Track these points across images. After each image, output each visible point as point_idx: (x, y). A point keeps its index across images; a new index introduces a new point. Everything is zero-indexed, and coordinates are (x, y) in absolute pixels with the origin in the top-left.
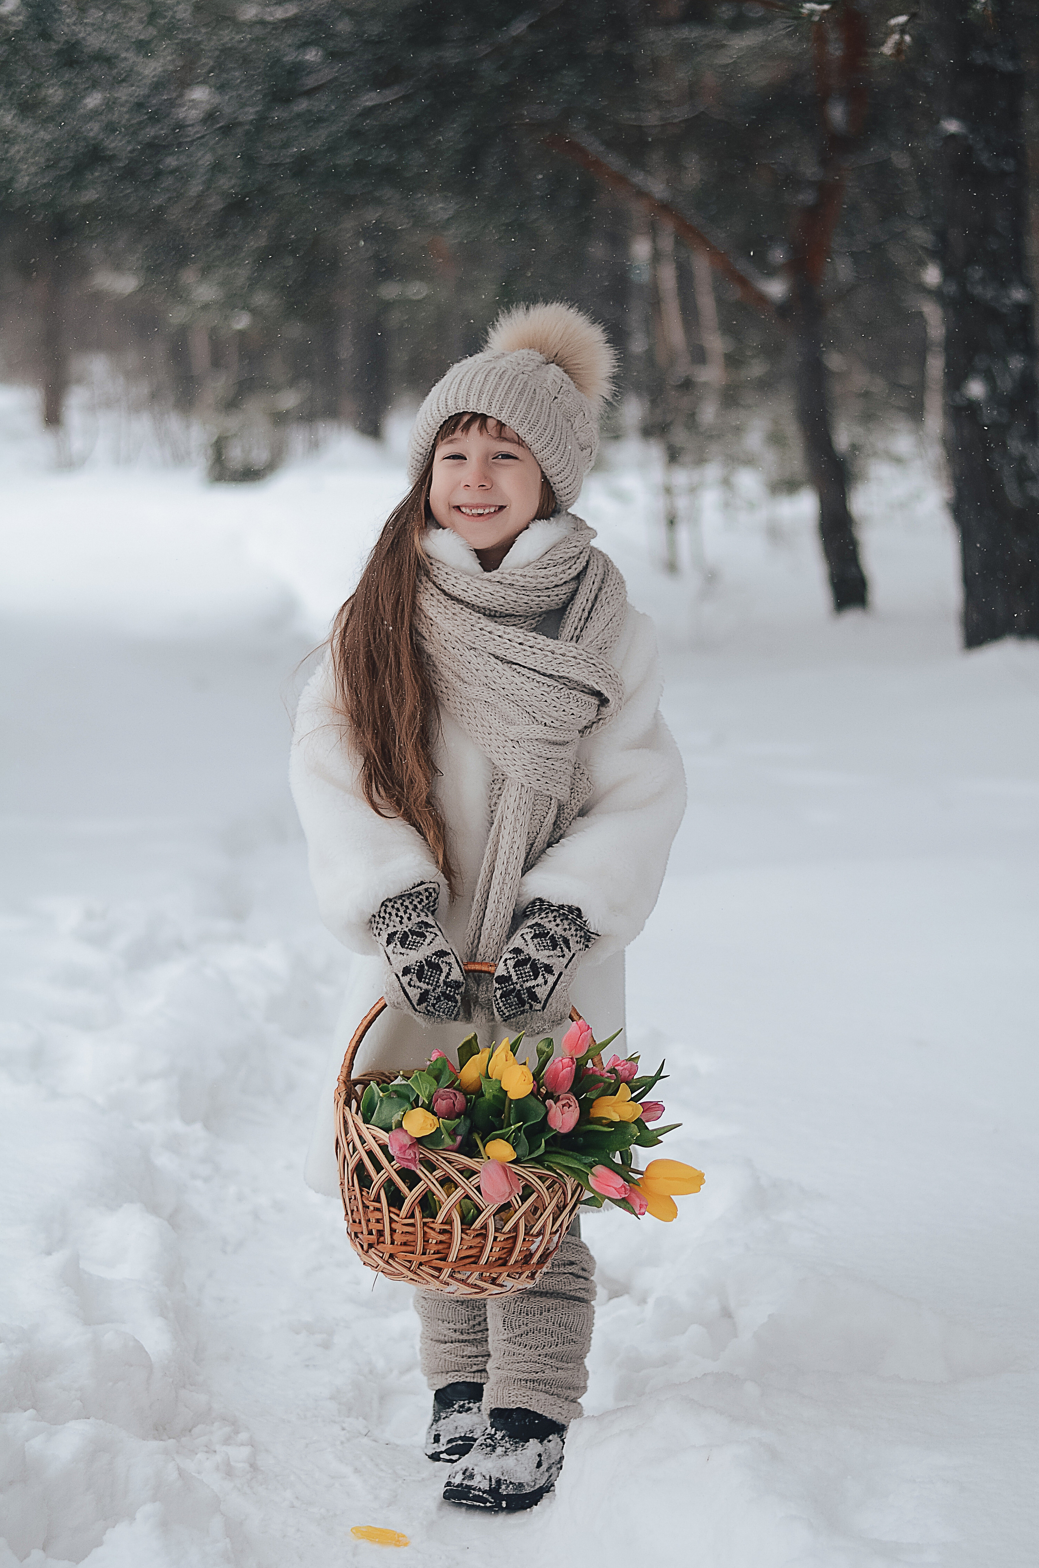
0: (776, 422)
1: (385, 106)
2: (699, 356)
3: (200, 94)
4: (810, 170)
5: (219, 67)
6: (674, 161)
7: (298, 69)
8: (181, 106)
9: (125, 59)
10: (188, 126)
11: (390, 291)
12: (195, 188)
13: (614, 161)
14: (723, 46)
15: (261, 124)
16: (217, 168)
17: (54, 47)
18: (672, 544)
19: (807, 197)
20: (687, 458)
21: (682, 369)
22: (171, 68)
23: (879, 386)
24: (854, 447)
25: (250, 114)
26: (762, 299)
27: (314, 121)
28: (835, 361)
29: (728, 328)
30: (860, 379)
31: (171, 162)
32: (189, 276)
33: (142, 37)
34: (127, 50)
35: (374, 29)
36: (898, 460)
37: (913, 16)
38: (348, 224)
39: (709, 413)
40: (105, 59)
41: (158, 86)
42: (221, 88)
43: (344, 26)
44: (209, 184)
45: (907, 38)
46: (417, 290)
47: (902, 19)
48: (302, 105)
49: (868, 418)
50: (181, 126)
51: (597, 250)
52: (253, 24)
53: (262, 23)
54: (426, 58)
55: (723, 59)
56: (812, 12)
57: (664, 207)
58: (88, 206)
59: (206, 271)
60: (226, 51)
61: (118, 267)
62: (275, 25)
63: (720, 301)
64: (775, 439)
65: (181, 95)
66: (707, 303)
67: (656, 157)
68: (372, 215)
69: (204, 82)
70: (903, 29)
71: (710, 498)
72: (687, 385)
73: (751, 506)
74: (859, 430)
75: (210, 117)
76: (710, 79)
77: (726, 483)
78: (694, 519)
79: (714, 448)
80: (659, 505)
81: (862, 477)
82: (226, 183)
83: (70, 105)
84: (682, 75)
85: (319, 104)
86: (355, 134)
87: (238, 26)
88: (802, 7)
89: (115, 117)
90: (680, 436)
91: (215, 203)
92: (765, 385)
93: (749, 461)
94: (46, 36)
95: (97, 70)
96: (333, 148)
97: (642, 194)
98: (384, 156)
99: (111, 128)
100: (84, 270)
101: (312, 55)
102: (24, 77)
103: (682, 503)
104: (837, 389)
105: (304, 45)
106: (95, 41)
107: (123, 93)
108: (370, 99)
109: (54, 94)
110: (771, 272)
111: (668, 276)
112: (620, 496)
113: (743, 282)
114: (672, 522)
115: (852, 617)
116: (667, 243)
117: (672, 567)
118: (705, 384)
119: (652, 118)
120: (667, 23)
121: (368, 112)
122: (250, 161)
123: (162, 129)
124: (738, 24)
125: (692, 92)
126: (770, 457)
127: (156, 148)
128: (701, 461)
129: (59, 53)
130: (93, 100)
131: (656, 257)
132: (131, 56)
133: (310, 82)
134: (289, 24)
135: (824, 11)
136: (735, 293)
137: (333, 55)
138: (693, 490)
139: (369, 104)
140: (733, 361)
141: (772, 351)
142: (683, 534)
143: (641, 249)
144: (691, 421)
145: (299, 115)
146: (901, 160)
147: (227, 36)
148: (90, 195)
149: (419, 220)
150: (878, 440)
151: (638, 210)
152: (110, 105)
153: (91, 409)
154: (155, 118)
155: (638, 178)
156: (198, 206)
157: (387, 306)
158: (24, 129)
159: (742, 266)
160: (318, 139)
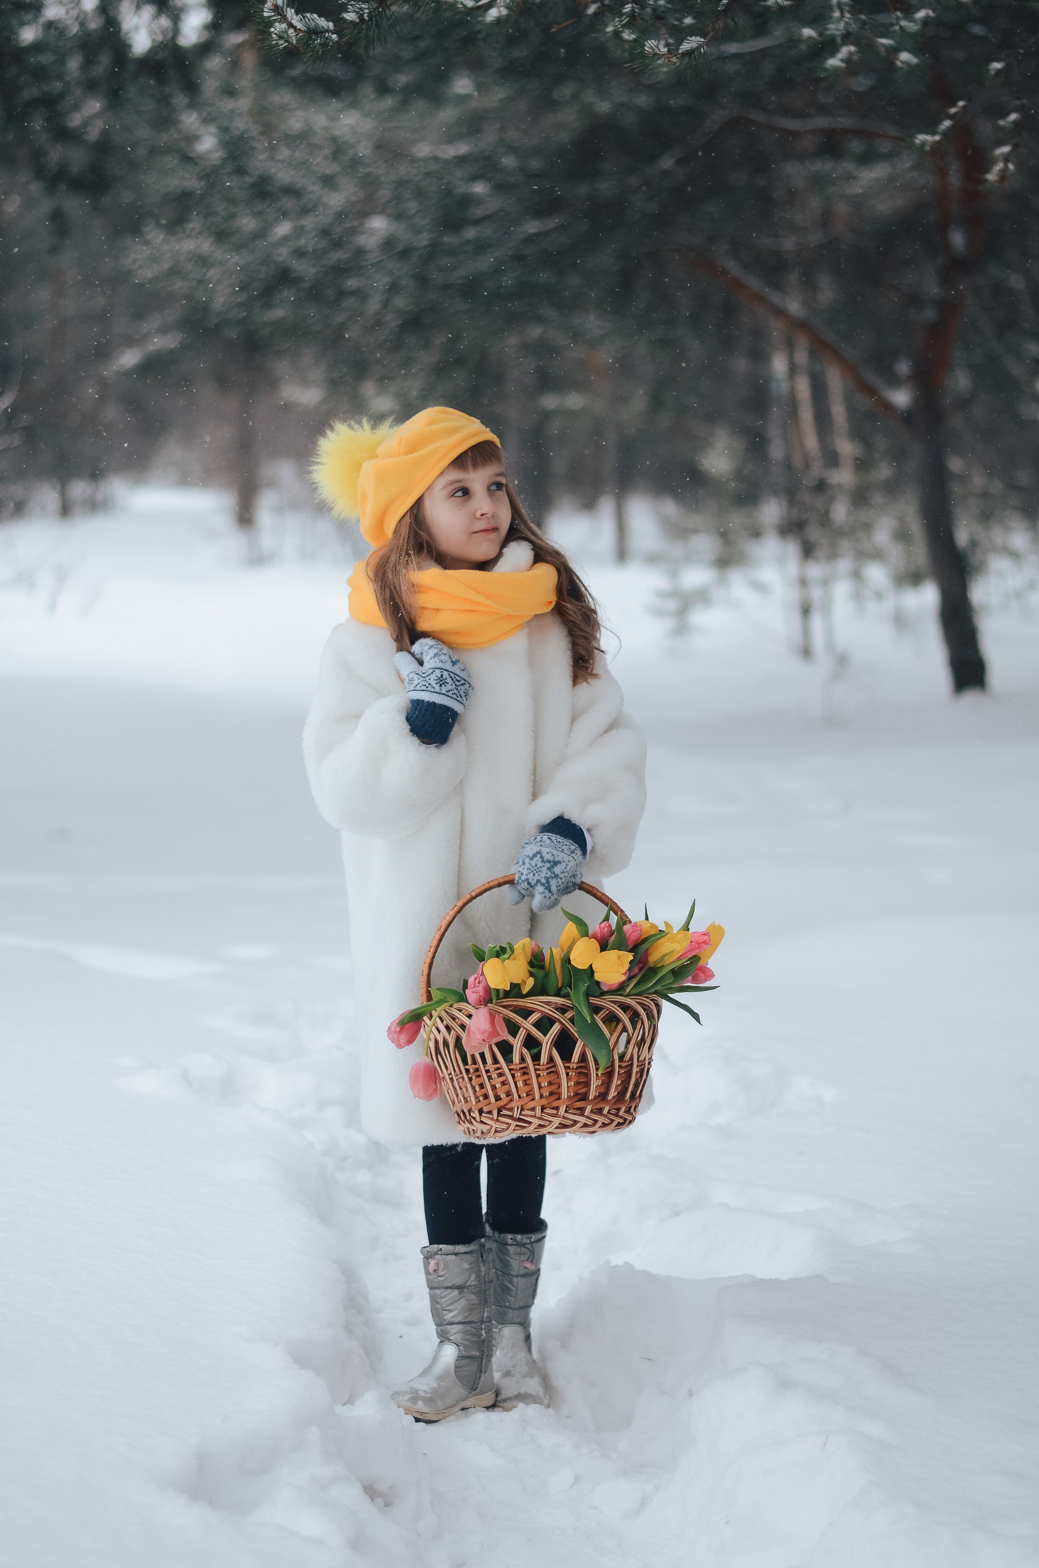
0: (902, 520)
1: (546, 234)
2: (832, 459)
3: (379, 224)
4: (932, 288)
5: (397, 199)
6: (810, 285)
7: (466, 201)
8: (362, 233)
9: (312, 192)
10: (369, 251)
11: (550, 402)
12: (373, 305)
13: (753, 282)
14: (854, 178)
15: (434, 249)
16: (394, 288)
17: (249, 180)
18: (806, 630)
19: (930, 314)
20: (821, 553)
21: (817, 469)
22: (353, 198)
23: (997, 487)
24: (973, 543)
25: (423, 240)
26: (889, 407)
27: (480, 247)
28: (955, 464)
29: (858, 434)
30: (978, 480)
31: (351, 283)
32: (368, 388)
33: (328, 172)
34: (314, 184)
35: (535, 164)
36: (1015, 556)
37: (1015, 147)
38: (512, 342)
39: (840, 512)
40: (292, 191)
41: (340, 216)
42: (398, 217)
43: (509, 161)
44: (385, 304)
45: (1011, 167)
46: (574, 401)
47: (1006, 149)
48: (470, 233)
49: (987, 517)
50: (360, 252)
51: (741, 364)
52: (425, 160)
53: (436, 159)
54: (582, 189)
55: (855, 189)
56: (924, 144)
57: (800, 325)
58: (277, 323)
59: (383, 381)
60: (401, 183)
61: (304, 382)
62: (447, 162)
63: (851, 410)
64: (902, 535)
65: (361, 225)
66: (838, 412)
67: (793, 278)
68: (535, 332)
69: (382, 212)
70: (1006, 158)
71: (842, 590)
72: (821, 486)
73: (879, 596)
74: (978, 528)
75: (389, 243)
76: (842, 209)
77: (857, 575)
78: (827, 609)
79: (845, 545)
80: (794, 595)
81: (980, 569)
82: (400, 302)
83: (261, 234)
84: (815, 203)
85: (486, 232)
86: (518, 258)
87: (414, 160)
88: (916, 138)
89: (302, 242)
90: (813, 532)
91: (392, 321)
92: (892, 488)
93: (877, 555)
94: (241, 171)
95: (288, 203)
96: (497, 271)
97: (780, 312)
98: (544, 277)
99: (299, 253)
100: (274, 383)
101: (479, 188)
102: (221, 208)
103: (816, 594)
104: (956, 488)
105: (475, 178)
106: (284, 176)
107: (308, 222)
108: (532, 227)
109: (247, 223)
110: (895, 382)
111: (803, 387)
112: (760, 587)
113: (870, 391)
114: (806, 611)
115: (971, 697)
116: (802, 357)
117: (806, 652)
118: (839, 485)
119: (789, 244)
120: (802, 157)
121: (530, 239)
122: (422, 280)
123: (344, 254)
124: (866, 159)
125: (826, 218)
126: (895, 552)
127: (341, 271)
128: (833, 556)
129: (253, 186)
130: (283, 229)
131: (793, 370)
132: (315, 189)
133: (477, 212)
134: (461, 160)
135: (935, 142)
136: (863, 402)
137: (500, 188)
138: (826, 582)
139: (532, 231)
140: (863, 465)
141: (898, 455)
142: (817, 623)
143: (779, 365)
144: (825, 519)
145: (468, 242)
146: (1017, 282)
147: (404, 170)
148: (278, 313)
149: (576, 335)
150: (997, 536)
151: (776, 328)
152: (299, 232)
153: (280, 510)
154: (337, 244)
155: (775, 298)
156: (378, 322)
157: (547, 415)
158: (220, 254)
159: (871, 377)
160: (486, 262)
